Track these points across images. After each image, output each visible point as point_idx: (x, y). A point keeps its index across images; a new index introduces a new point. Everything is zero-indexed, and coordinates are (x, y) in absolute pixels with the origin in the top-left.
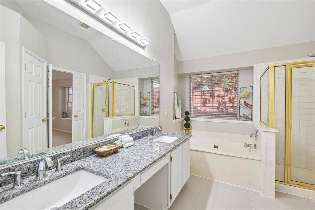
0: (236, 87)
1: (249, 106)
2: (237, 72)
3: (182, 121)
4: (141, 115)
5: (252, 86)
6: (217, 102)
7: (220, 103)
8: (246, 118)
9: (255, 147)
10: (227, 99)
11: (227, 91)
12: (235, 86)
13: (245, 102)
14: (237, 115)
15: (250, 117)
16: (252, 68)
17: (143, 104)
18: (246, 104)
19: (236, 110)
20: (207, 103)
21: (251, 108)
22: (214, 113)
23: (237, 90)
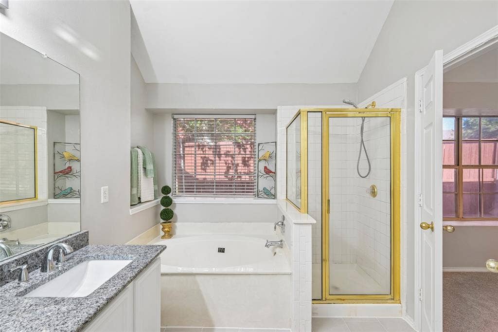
0: (253, 141)
1: (271, 174)
2: (253, 117)
3: (157, 206)
4: (55, 196)
5: (276, 142)
6: (225, 165)
7: (230, 165)
8: (267, 194)
9: (281, 244)
10: (239, 160)
11: (239, 145)
12: (251, 139)
13: (265, 167)
14: (254, 189)
15: (273, 192)
16: (274, 112)
17: (61, 172)
18: (267, 171)
19: (252, 177)
20: (208, 166)
21: (274, 177)
22: (221, 183)
23: (254, 146)
